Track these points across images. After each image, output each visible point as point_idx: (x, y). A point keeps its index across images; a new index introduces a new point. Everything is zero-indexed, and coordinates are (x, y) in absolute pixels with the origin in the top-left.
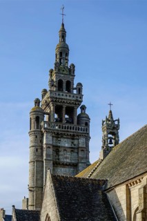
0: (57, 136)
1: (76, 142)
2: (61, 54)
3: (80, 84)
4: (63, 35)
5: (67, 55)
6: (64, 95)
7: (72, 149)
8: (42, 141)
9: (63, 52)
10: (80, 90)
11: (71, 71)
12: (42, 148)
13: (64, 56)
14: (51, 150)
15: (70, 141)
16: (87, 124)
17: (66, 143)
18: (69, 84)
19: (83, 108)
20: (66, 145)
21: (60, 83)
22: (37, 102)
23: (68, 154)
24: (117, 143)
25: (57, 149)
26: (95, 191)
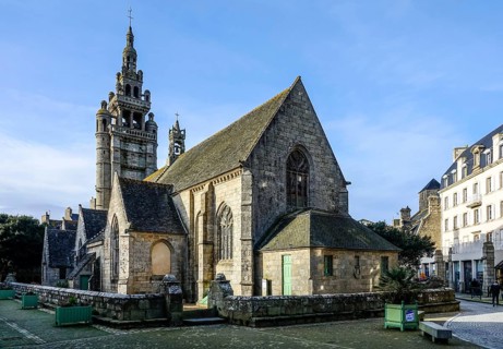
0: (125, 140)
1: (144, 148)
2: (128, 58)
3: (147, 92)
4: (131, 38)
5: (135, 60)
6: (132, 101)
7: (140, 155)
8: (109, 144)
9: (131, 56)
10: (147, 98)
11: (139, 77)
12: (109, 151)
13: (131, 61)
14: (119, 154)
15: (138, 146)
16: (155, 132)
17: (133, 148)
18: (137, 90)
19: (151, 115)
20: (134, 150)
21: (128, 88)
22: (104, 104)
23: (136, 159)
24: (182, 152)
25: (125, 153)
26: (161, 194)
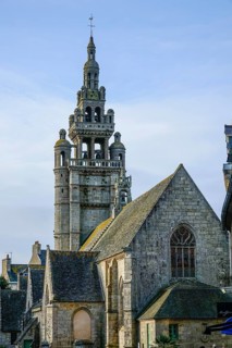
0: (85, 173)
1: (107, 179)
2: (89, 74)
3: (111, 111)
4: (92, 49)
5: (96, 75)
6: (95, 127)
7: (103, 188)
8: (68, 180)
9: (92, 72)
10: (111, 118)
11: (101, 94)
12: (68, 189)
13: (92, 78)
14: (78, 192)
15: (100, 178)
16: (122, 156)
17: (95, 181)
18: (99, 110)
20: (96, 184)
21: (88, 109)
22: (63, 133)
23: (98, 194)
24: (129, 200)
25: (85, 189)
